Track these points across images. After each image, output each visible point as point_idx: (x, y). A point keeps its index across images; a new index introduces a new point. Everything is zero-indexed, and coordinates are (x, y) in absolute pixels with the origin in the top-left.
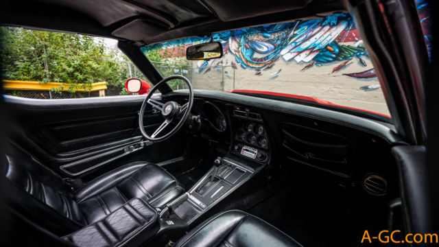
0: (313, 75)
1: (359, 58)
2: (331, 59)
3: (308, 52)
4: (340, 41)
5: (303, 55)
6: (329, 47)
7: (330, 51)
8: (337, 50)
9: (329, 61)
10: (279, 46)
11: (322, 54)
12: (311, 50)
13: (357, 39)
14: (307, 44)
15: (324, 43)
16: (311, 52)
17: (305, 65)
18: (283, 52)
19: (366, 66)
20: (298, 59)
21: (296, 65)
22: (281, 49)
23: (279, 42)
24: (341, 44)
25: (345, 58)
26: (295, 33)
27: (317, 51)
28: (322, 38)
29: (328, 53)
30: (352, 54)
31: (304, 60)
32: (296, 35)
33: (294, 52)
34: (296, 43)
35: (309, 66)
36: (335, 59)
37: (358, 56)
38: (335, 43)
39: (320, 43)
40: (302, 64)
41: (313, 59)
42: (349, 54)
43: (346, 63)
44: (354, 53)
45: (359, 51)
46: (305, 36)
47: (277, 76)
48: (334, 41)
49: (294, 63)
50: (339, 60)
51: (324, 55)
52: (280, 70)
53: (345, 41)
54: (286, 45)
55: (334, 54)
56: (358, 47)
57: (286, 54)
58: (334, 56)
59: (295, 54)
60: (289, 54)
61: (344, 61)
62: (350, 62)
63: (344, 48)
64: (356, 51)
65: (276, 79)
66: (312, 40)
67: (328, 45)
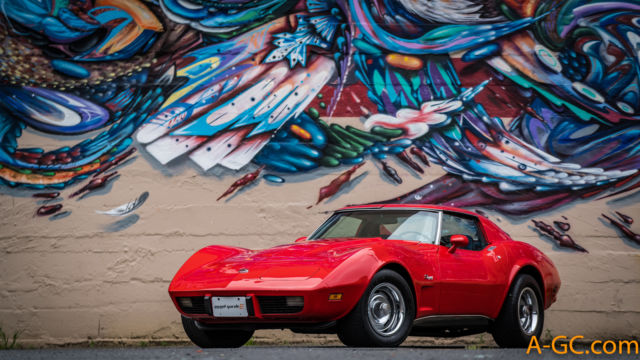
0: (262, 210)
1: (379, 159)
2: (308, 163)
3: (234, 139)
4: (323, 111)
5: (219, 147)
6: (295, 128)
7: (300, 138)
8: (320, 138)
9: (302, 170)
10: (126, 110)
11: (277, 146)
12: (244, 131)
13: (365, 111)
14: (228, 113)
15: (281, 115)
16: (245, 140)
17: (231, 180)
18: (145, 134)
19: (399, 181)
20: (205, 159)
21: (201, 179)
22: (137, 123)
23: (124, 99)
24: (328, 120)
25: (346, 160)
26: (181, 73)
27: (262, 135)
28: (272, 101)
29: (294, 144)
30: (361, 149)
31: (226, 163)
32: (185, 80)
33: (188, 137)
34: (190, 108)
35: (245, 183)
36: (320, 163)
37: (376, 157)
38: (309, 117)
39: (268, 115)
40: (220, 177)
41: (255, 161)
42: (356, 150)
43: (349, 173)
44: (366, 148)
45: (376, 143)
46: (216, 88)
47: (133, 219)
48: (307, 112)
49: (191, 172)
50: (330, 166)
51: (284, 150)
52: (144, 197)
53: (337, 114)
54: (153, 112)
55: (314, 147)
56: (373, 131)
57: (158, 139)
58: (315, 153)
59: (192, 143)
60: (168, 141)
61: (344, 170)
62: (359, 171)
63: (338, 132)
64: (370, 144)
65: (131, 229)
66: (242, 103)
67: (292, 121)
